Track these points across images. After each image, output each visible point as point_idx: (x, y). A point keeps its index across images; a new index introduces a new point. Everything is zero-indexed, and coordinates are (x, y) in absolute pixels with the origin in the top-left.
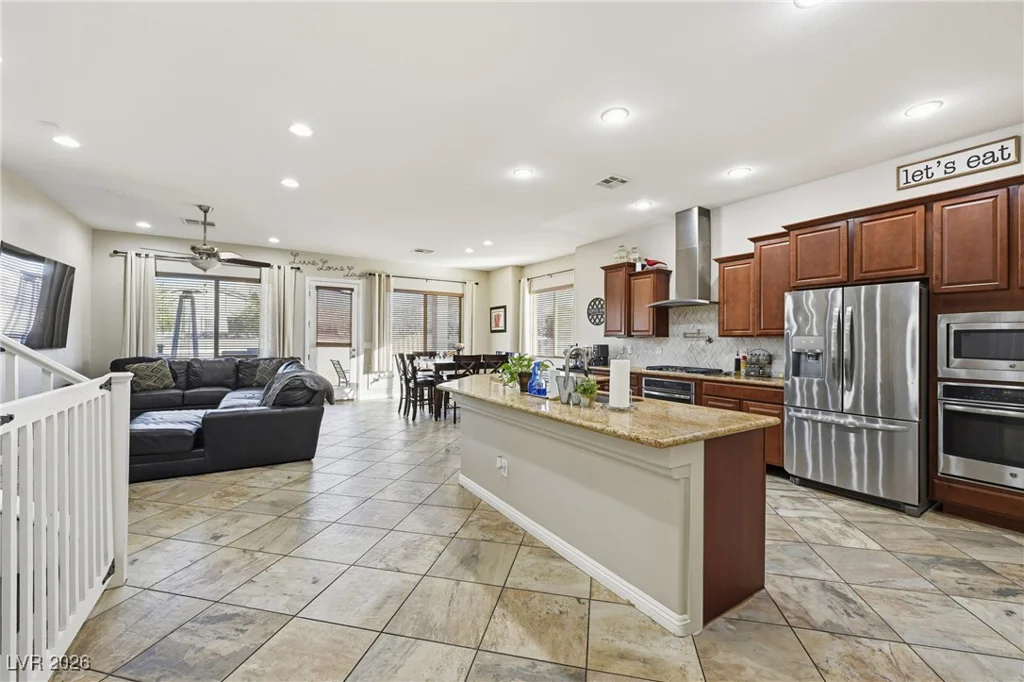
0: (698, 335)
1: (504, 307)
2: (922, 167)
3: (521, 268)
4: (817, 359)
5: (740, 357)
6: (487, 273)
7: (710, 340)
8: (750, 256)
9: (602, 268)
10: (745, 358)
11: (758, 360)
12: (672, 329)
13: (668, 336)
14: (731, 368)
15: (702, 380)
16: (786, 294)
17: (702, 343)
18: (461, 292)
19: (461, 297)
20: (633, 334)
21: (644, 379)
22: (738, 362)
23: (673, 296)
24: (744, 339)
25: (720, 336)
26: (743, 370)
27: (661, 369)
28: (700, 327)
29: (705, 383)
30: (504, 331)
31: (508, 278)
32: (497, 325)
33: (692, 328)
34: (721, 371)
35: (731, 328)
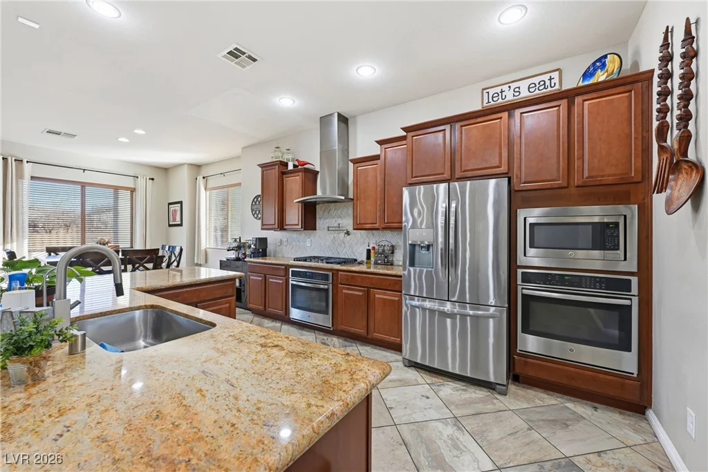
0: (338, 228)
1: (181, 203)
2: (498, 90)
3: (198, 167)
4: (428, 250)
5: (370, 248)
6: (165, 170)
7: (348, 233)
8: (377, 157)
9: (259, 165)
10: (374, 248)
11: (384, 251)
12: (319, 223)
13: (315, 229)
14: (364, 258)
15: (338, 270)
16: (404, 188)
17: (342, 235)
18: (132, 186)
19: (133, 191)
20: (285, 227)
21: (291, 269)
22: (369, 251)
23: (319, 193)
24: (374, 232)
25: (354, 229)
26: (372, 259)
27: (305, 259)
28: (340, 221)
29: (340, 273)
30: (181, 225)
31: (184, 175)
32: (174, 220)
33: (333, 222)
34: (356, 260)
35: (362, 222)
